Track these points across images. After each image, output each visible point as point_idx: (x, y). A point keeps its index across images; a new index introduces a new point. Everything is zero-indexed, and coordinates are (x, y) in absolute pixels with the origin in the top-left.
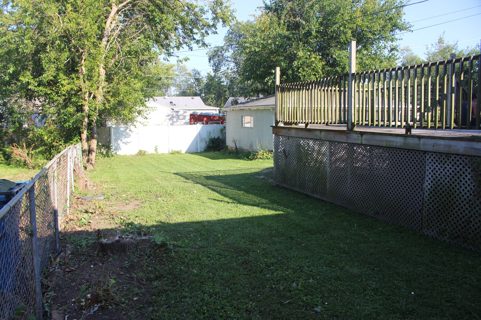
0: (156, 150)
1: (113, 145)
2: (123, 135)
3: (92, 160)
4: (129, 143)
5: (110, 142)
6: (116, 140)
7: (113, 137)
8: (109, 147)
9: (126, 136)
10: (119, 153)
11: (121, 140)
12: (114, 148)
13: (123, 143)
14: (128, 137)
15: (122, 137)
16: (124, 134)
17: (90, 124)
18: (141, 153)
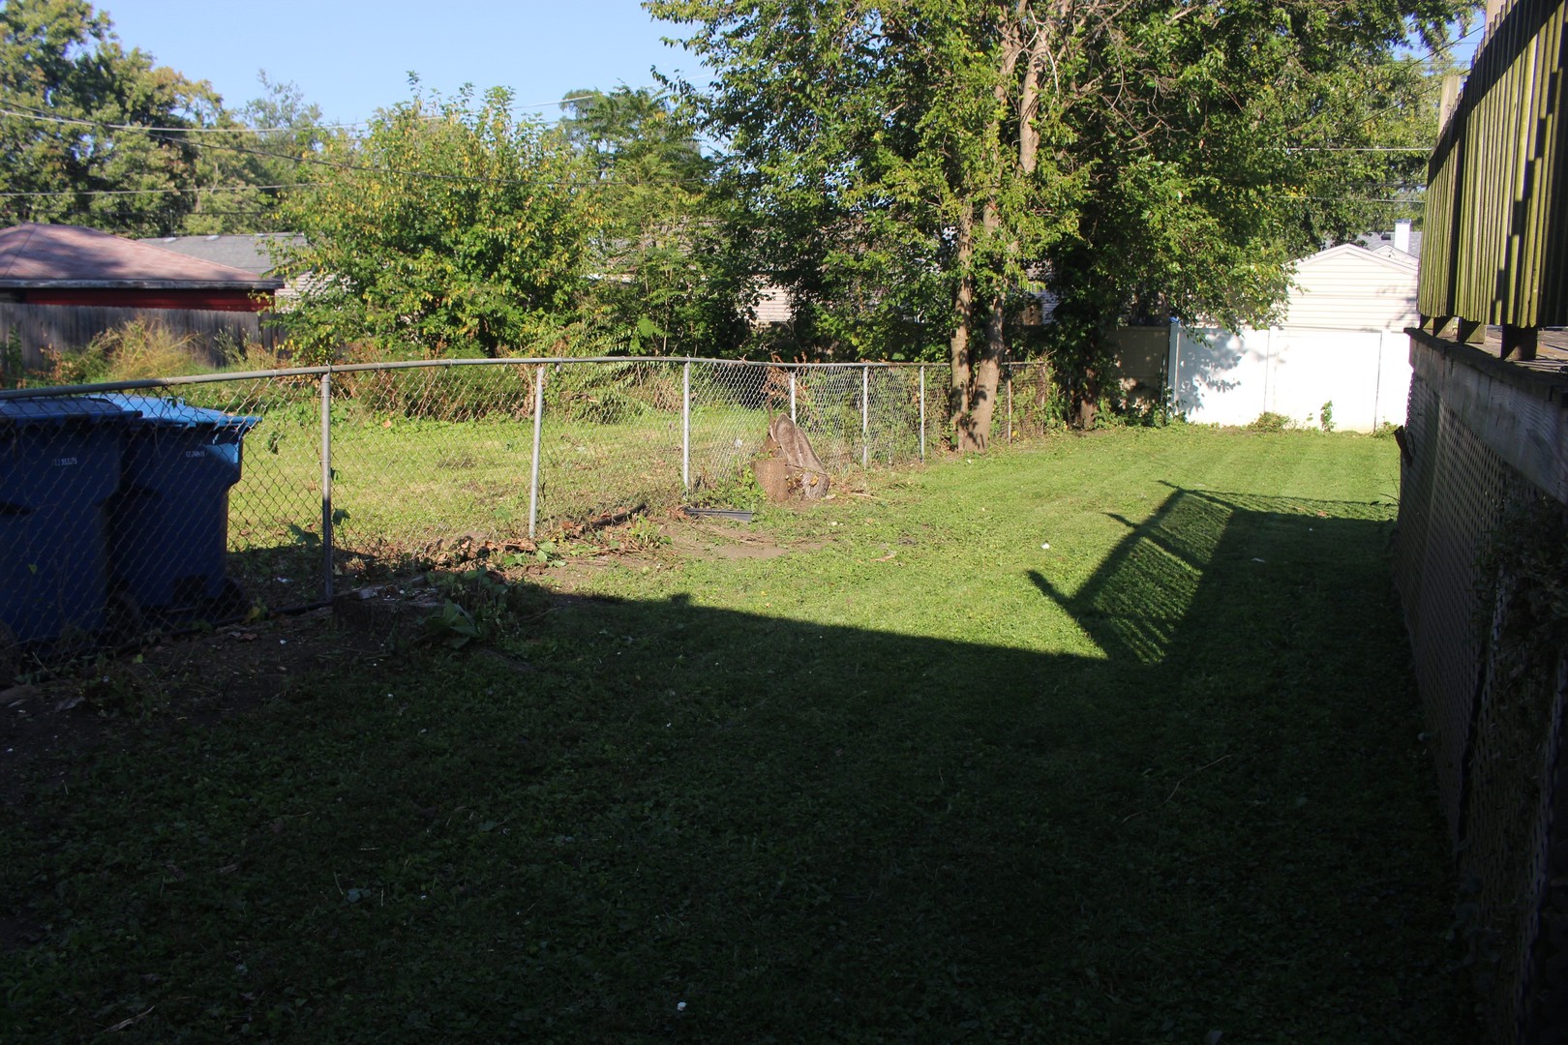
0: (1325, 419)
1: (1176, 387)
2: (1212, 359)
3: (975, 424)
4: (1232, 387)
5: (1164, 378)
6: (1187, 374)
7: (1178, 363)
8: (1159, 393)
9: (1223, 361)
10: (1194, 416)
11: (1204, 375)
12: (1176, 398)
13: (1211, 384)
14: (1230, 367)
15: (1207, 365)
16: (1216, 354)
17: (979, 306)
18: (1269, 425)
